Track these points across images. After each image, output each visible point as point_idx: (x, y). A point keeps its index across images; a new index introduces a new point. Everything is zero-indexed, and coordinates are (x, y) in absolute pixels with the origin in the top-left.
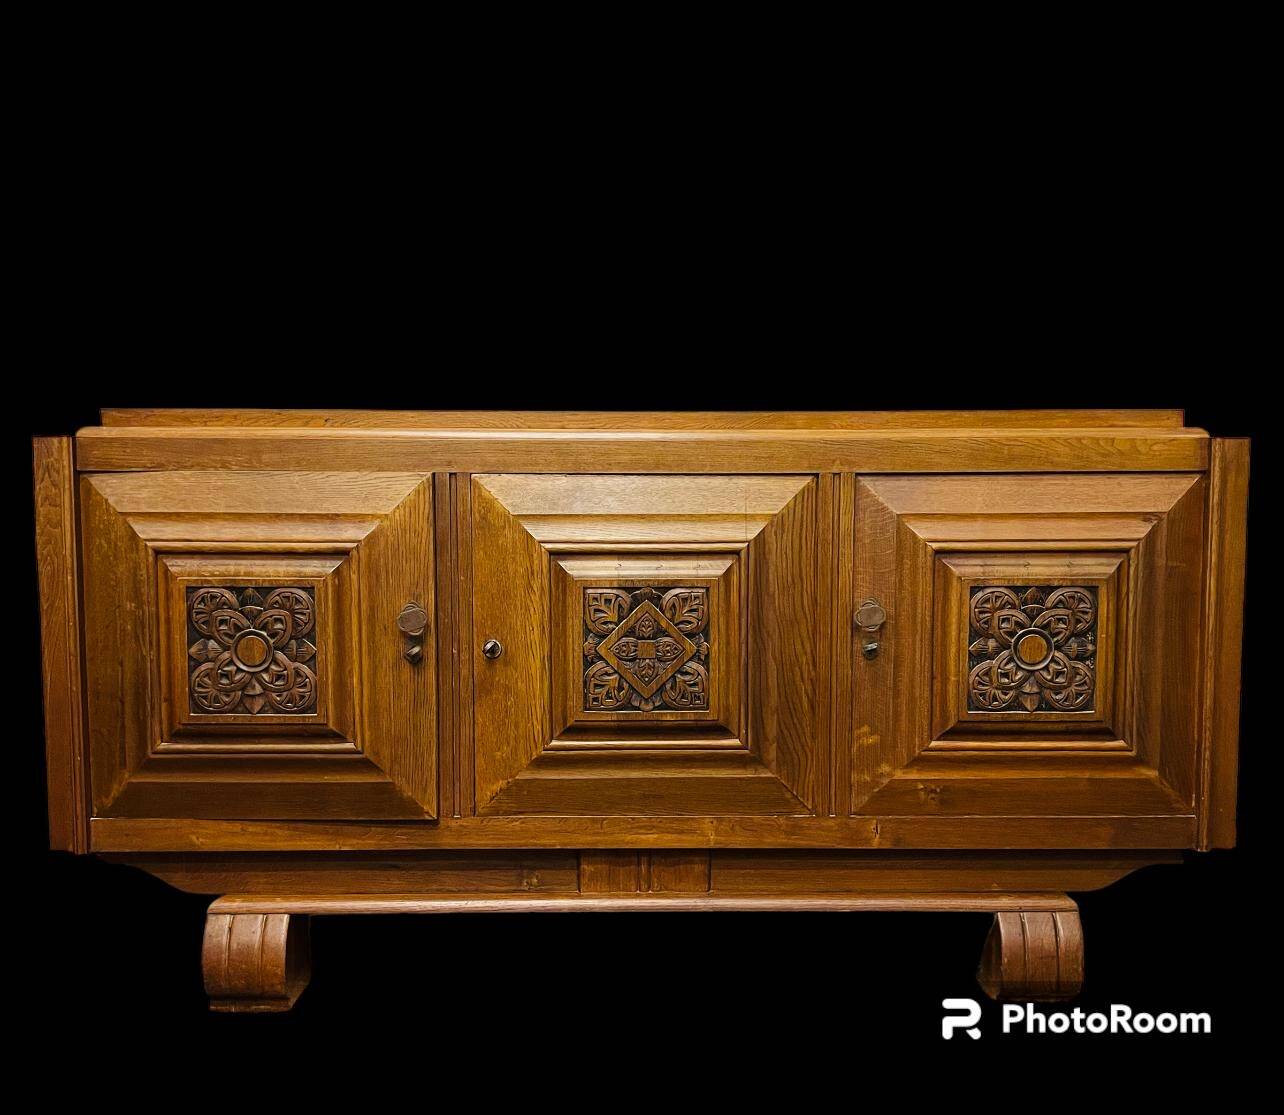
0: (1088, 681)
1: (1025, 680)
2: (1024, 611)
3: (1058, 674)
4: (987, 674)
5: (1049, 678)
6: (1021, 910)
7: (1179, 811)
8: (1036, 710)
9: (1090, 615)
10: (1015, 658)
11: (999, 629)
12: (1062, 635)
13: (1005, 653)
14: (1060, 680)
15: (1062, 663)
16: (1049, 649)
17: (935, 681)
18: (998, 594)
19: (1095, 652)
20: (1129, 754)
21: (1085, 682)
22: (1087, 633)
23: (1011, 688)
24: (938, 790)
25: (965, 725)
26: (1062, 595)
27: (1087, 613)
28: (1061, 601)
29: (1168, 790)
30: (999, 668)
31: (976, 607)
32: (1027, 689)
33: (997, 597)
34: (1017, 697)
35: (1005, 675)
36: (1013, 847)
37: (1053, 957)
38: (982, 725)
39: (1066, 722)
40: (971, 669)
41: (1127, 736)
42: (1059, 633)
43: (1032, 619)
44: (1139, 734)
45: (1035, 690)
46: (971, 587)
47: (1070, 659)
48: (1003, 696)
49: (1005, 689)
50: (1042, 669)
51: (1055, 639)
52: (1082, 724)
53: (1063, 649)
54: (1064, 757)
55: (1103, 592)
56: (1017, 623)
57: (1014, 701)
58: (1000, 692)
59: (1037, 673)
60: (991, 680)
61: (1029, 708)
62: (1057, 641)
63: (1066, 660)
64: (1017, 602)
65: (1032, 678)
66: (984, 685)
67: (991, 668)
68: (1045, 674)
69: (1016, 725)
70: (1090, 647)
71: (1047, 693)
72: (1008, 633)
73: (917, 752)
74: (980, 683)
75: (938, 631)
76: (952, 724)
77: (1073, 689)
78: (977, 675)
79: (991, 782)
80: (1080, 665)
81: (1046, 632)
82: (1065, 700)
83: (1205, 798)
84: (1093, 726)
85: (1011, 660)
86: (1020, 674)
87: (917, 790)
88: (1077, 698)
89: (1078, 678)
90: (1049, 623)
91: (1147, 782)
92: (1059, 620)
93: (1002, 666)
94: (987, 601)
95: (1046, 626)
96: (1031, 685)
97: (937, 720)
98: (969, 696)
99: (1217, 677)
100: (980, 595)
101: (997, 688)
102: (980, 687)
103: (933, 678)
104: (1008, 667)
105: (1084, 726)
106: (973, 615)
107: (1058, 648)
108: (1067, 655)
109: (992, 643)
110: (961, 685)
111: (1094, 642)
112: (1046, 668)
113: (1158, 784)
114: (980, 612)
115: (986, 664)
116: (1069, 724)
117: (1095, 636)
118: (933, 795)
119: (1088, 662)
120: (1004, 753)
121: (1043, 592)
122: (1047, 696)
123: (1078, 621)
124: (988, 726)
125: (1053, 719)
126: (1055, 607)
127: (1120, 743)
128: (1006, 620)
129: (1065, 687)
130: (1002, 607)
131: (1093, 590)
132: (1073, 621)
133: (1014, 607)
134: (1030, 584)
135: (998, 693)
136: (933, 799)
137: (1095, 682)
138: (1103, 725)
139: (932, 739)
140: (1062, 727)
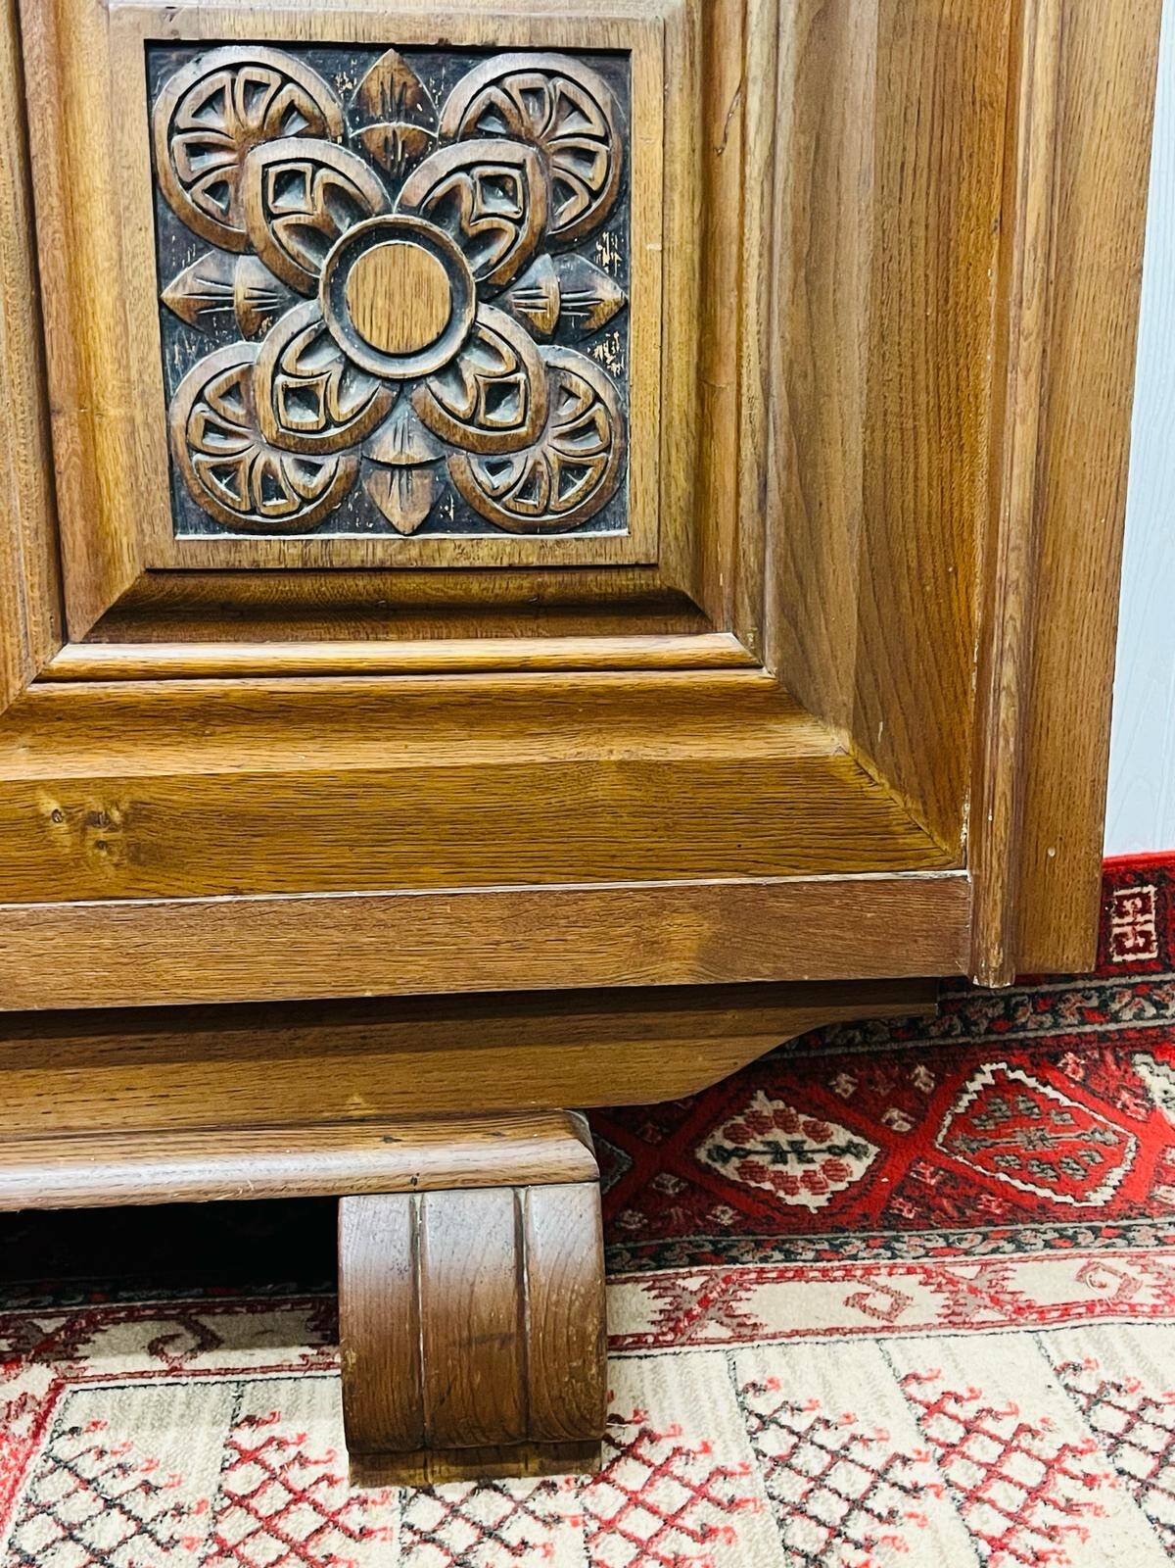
0: (601, 421)
1: (375, 417)
2: (358, 147)
3: (498, 392)
4: (233, 392)
5: (463, 407)
6: (414, 1186)
7: (921, 858)
8: (425, 526)
9: (601, 162)
10: (335, 330)
11: (270, 216)
12: (503, 243)
13: (301, 314)
14: (505, 414)
15: (504, 349)
16: (458, 296)
17: (58, 423)
18: (256, 74)
19: (624, 308)
20: (751, 677)
21: (591, 426)
22: (595, 233)
23: (327, 448)
24: (116, 816)
25: (171, 584)
26: (497, 82)
27: (589, 157)
28: (491, 110)
29: (881, 790)
30: (278, 368)
31: (173, 130)
32: (386, 447)
33: (253, 87)
34: (353, 480)
35: (304, 396)
36: (385, 990)
37: (505, 1340)
38: (235, 582)
39: (527, 569)
40: (172, 374)
41: (747, 620)
42: (488, 237)
43: (393, 182)
44: (785, 607)
45: (419, 450)
46: (150, 45)
47: (541, 339)
48: (298, 477)
49: (307, 449)
50: (440, 373)
51: (480, 260)
52: (590, 576)
53: (510, 296)
54: (535, 694)
55: (644, 70)
56: (334, 193)
57: (347, 493)
58: (288, 460)
59: (419, 392)
60: (252, 415)
61: (396, 518)
62: (487, 266)
63: (521, 339)
64: (332, 110)
65: (403, 411)
66: (227, 434)
67: (248, 371)
68: (449, 393)
69: (362, 583)
70: (607, 291)
71: (469, 470)
72: (297, 229)
73: (16, 685)
74: (210, 427)
75: (49, 232)
76: (127, 577)
77: (552, 449)
78: (200, 397)
79: (302, 784)
80: (572, 360)
81: (448, 235)
82: (527, 490)
83: (999, 816)
84: (622, 581)
85: (321, 338)
86: (359, 393)
87: (39, 821)
88: (565, 483)
89: (568, 409)
90: (453, 194)
91: (813, 770)
92: (492, 183)
93: (287, 361)
94: (215, 99)
95: (443, 207)
96: (406, 437)
97: (77, 570)
98: (175, 480)
99: (1047, 404)
100: (188, 74)
101: (274, 446)
102: (214, 442)
103: (46, 413)
104: (309, 366)
105: (595, 583)
106: (163, 155)
107: (491, 292)
108: (524, 320)
109: (247, 277)
110: (143, 434)
111: (619, 272)
112: (450, 370)
113: (850, 777)
114: (196, 150)
115: (231, 355)
116: (546, 578)
117: (623, 249)
118: (102, 834)
119: (599, 350)
120: (324, 684)
121: (425, 71)
122: (463, 477)
123: (562, 190)
124: (257, 588)
125: (483, 557)
126: (472, 131)
127: (720, 643)
128: (288, 180)
129: (524, 445)
130: (272, 130)
131: (611, 60)
132: (539, 185)
133: (317, 129)
134: (377, 36)
135: (286, 466)
136: (100, 845)
137: (625, 421)
138: (658, 581)
139: (64, 638)
140: (517, 587)
